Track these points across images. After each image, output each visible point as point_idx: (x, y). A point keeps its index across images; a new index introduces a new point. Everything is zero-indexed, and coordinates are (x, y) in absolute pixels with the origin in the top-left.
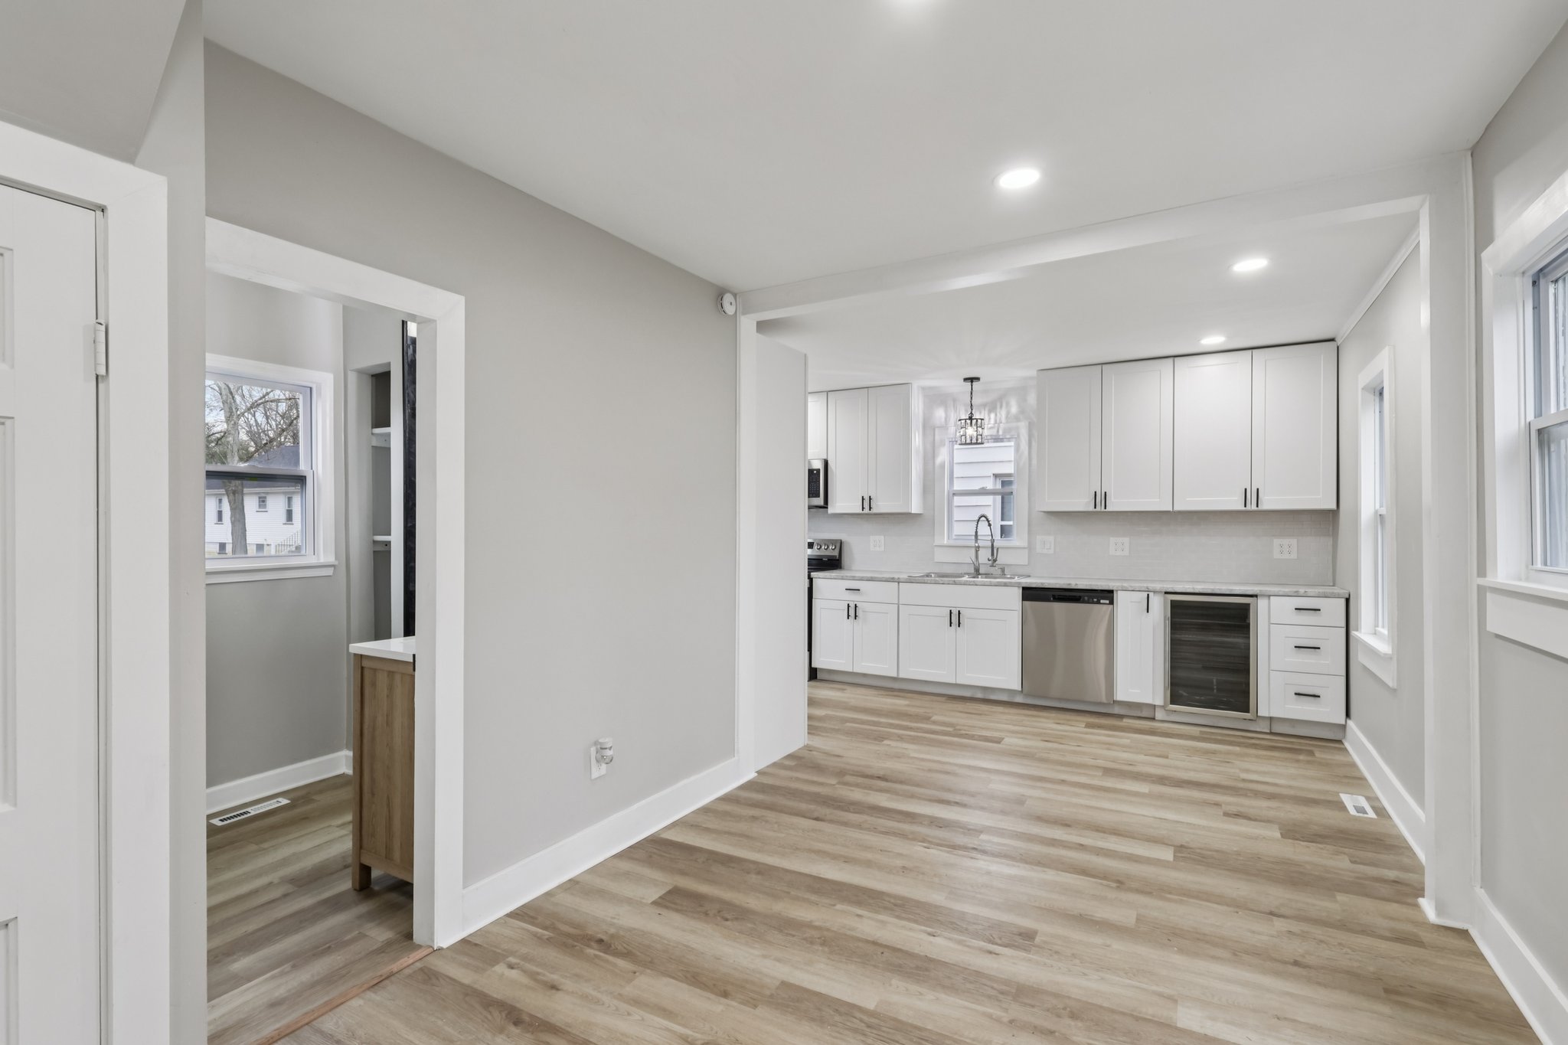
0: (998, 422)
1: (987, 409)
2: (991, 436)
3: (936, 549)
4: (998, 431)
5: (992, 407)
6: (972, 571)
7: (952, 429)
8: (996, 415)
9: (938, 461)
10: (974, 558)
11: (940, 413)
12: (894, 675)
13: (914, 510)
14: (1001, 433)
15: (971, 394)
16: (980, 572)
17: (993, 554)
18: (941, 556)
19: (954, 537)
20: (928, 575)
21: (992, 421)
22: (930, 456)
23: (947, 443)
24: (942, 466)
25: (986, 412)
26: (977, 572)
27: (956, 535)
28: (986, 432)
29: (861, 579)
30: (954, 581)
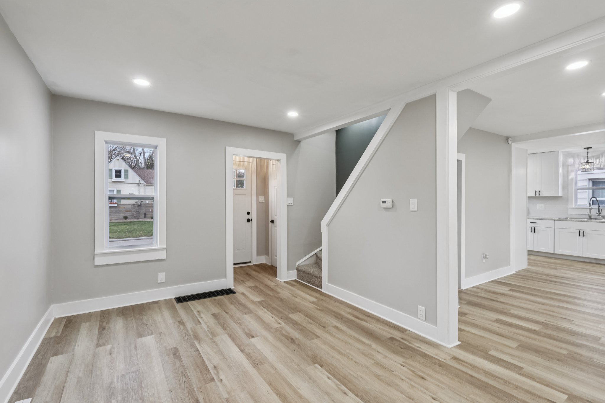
0: (600, 162)
1: (595, 158)
2: (597, 168)
3: (569, 209)
4: (601, 166)
5: (598, 157)
6: (588, 217)
7: (577, 166)
8: (600, 160)
9: (570, 177)
10: (589, 212)
11: (571, 160)
12: (552, 252)
13: (560, 194)
14: (602, 166)
15: (588, 153)
16: (592, 217)
17: (599, 211)
18: (571, 212)
19: (578, 205)
20: (566, 218)
21: (598, 162)
22: (566, 175)
23: (574, 171)
24: (572, 179)
25: (594, 159)
26: (590, 218)
27: (578, 204)
28: (595, 167)
29: (537, 219)
30: (581, 220)
